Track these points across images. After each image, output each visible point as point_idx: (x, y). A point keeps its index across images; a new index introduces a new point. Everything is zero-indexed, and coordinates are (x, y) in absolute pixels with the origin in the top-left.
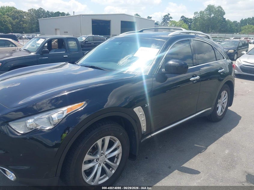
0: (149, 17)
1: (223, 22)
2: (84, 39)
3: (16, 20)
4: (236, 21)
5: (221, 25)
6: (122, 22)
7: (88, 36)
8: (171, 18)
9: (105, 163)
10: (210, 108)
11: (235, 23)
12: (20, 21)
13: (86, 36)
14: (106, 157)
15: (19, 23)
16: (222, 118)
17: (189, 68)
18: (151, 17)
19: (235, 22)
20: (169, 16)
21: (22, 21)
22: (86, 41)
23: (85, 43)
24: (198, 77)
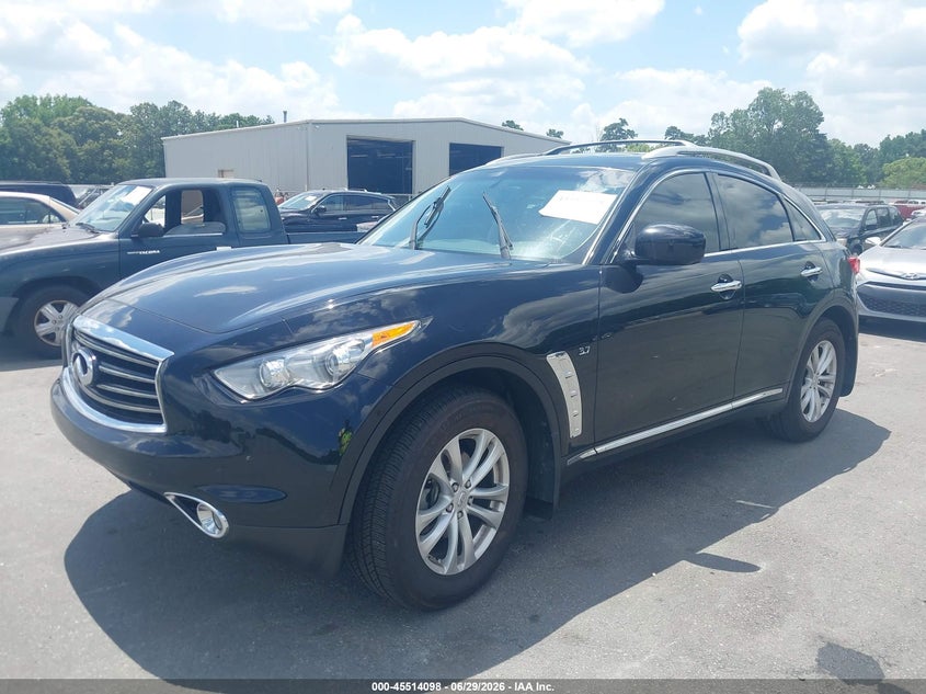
0: (551, 132)
1: (817, 147)
2: (311, 200)
3: (90, 145)
4: (866, 146)
5: (808, 156)
6: (453, 147)
7: (327, 192)
8: (631, 133)
9: (471, 500)
10: (781, 390)
11: (861, 151)
12: (103, 149)
13: (321, 191)
14: (467, 487)
15: (97, 154)
16: (819, 433)
17: (706, 255)
18: (561, 133)
19: (861, 148)
20: (625, 128)
21: (110, 148)
22: (319, 210)
23: (314, 216)
24: (736, 283)
